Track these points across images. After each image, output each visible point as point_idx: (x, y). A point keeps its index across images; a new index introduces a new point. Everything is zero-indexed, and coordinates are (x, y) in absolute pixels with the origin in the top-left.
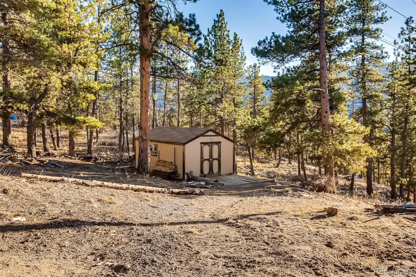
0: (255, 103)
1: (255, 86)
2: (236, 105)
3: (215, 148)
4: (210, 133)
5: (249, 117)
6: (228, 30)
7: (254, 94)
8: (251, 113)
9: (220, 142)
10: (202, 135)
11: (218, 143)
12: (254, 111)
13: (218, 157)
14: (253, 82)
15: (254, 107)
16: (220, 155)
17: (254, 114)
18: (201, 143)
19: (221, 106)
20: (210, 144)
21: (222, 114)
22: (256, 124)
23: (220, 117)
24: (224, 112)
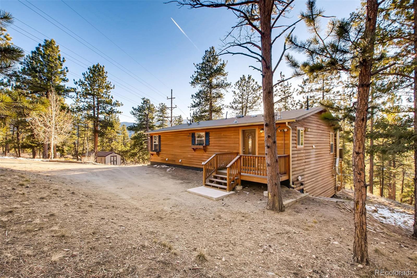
0: (124, 140)
1: (124, 134)
3: (115, 157)
4: (114, 153)
10: (111, 154)
11: (116, 156)
13: (116, 160)
15: (124, 142)
18: (111, 156)
20: (113, 156)
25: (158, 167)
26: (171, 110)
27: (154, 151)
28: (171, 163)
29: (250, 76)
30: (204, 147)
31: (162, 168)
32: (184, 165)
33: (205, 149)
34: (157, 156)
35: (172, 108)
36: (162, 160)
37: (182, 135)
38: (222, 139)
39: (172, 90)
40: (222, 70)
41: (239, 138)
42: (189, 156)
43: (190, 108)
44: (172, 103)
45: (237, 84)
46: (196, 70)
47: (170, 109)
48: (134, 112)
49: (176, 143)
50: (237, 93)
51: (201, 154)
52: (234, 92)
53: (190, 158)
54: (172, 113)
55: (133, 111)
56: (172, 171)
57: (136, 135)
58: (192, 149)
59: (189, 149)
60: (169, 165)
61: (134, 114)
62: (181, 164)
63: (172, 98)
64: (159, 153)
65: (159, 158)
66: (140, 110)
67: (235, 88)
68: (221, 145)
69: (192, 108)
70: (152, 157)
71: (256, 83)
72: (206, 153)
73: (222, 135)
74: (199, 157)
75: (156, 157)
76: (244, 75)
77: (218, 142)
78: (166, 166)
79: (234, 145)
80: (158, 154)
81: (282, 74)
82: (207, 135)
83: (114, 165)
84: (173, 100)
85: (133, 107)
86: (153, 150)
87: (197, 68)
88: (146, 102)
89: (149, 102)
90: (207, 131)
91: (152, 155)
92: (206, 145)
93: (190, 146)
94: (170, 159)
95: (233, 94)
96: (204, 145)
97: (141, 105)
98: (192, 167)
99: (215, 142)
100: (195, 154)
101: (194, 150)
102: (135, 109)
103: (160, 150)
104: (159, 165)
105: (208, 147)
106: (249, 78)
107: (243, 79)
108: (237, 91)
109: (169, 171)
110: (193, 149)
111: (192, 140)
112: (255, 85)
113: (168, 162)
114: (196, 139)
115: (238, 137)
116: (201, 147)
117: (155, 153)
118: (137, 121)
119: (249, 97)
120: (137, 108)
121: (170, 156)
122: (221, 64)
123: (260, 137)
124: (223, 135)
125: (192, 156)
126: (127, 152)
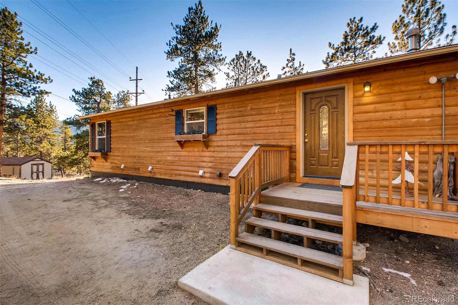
0: (65, 143)
1: (65, 133)
2: (52, 145)
3: (41, 167)
4: (38, 159)
5: (61, 151)
6: (46, 102)
7: (65, 137)
8: (63, 149)
9: (44, 164)
10: (32, 160)
11: (42, 164)
12: (65, 147)
13: (42, 171)
14: (64, 130)
15: (65, 145)
16: (43, 170)
17: (65, 149)
18: (32, 164)
19: (42, 145)
20: (38, 165)
21: (42, 150)
22: (66, 155)
23: (41, 152)
24: (44, 149)
25: (104, 181)
26: (137, 97)
27: (96, 151)
28: (131, 173)
29: (249, 52)
30: (204, 137)
31: (110, 184)
32: (158, 176)
33: (206, 143)
34: (103, 160)
35: (137, 93)
36: (112, 168)
37: (154, 116)
38: (249, 118)
39: (137, 68)
40: (214, 35)
41: (295, 112)
42: (169, 158)
43: (165, 92)
44: (137, 86)
45: (232, 63)
46: (175, 35)
47: (135, 95)
48: (76, 98)
49: (142, 133)
50: (231, 75)
51: (197, 154)
52: (228, 75)
53: (173, 163)
54: (137, 101)
55: (74, 95)
56: (133, 190)
57: (79, 132)
58: (177, 144)
59: (171, 144)
60: (127, 177)
61: (75, 101)
62: (151, 176)
63: (137, 80)
64: (107, 155)
65: (106, 164)
66: (87, 94)
67: (228, 69)
68: (244, 131)
69: (168, 92)
70: (94, 163)
71: (259, 61)
72: (209, 149)
73: (249, 108)
74: (193, 159)
75: (102, 164)
76: (240, 52)
77: (237, 125)
78: (121, 180)
79: (282, 129)
80: (105, 155)
81: (292, 52)
82: (212, 110)
83: (32, 178)
84: (139, 83)
85: (74, 90)
86: (97, 148)
87: (176, 33)
88: (96, 83)
89: (101, 84)
90: (212, 103)
91: (94, 158)
92: (209, 134)
93: (172, 138)
94: (128, 165)
95: (227, 77)
96: (204, 133)
97: (87, 87)
98: (176, 180)
99: (232, 126)
100: (183, 153)
101: (182, 144)
102: (77, 93)
103: (110, 150)
104: (107, 177)
105: (213, 138)
106: (249, 54)
107: (239, 56)
108: (232, 74)
109: (125, 192)
110: (179, 142)
111: (176, 124)
112: (257, 65)
113: (124, 172)
114: (186, 122)
115: (293, 109)
116: (199, 137)
117: (99, 154)
118: (80, 111)
119: (248, 81)
120: (81, 92)
121: (130, 160)
122: (212, 28)
123: (359, 105)
124: (252, 109)
125: (176, 159)
126: (66, 158)
